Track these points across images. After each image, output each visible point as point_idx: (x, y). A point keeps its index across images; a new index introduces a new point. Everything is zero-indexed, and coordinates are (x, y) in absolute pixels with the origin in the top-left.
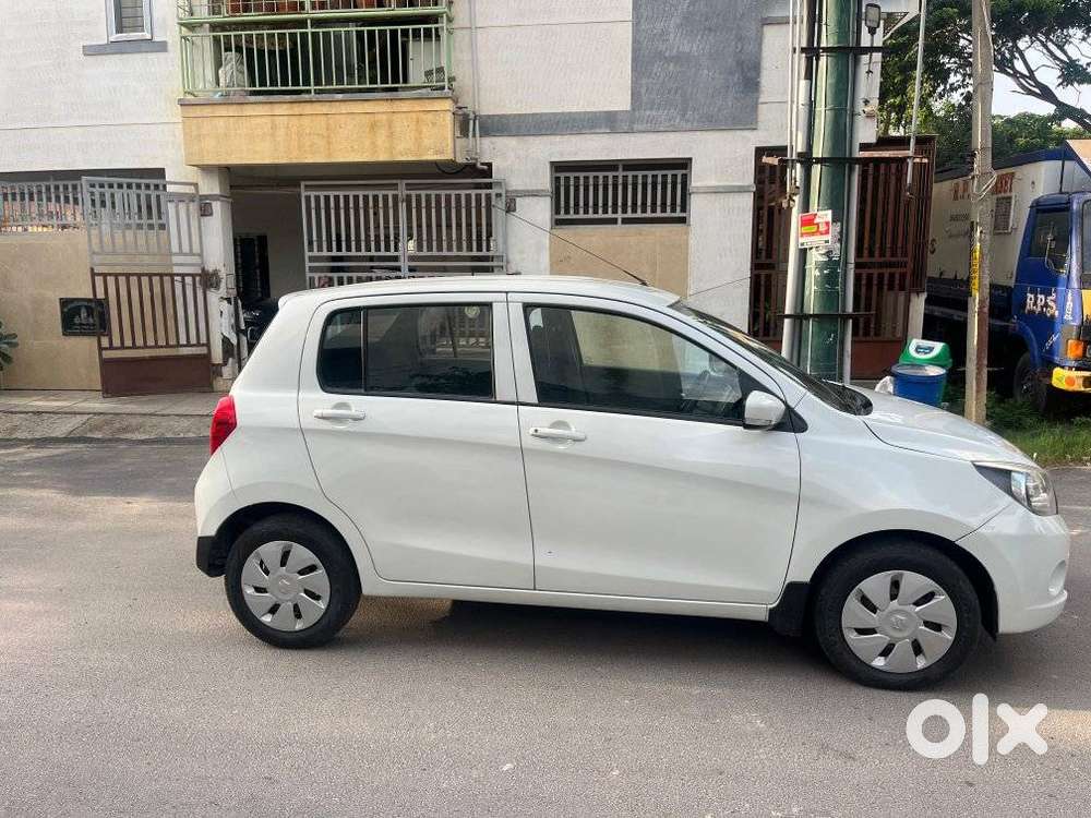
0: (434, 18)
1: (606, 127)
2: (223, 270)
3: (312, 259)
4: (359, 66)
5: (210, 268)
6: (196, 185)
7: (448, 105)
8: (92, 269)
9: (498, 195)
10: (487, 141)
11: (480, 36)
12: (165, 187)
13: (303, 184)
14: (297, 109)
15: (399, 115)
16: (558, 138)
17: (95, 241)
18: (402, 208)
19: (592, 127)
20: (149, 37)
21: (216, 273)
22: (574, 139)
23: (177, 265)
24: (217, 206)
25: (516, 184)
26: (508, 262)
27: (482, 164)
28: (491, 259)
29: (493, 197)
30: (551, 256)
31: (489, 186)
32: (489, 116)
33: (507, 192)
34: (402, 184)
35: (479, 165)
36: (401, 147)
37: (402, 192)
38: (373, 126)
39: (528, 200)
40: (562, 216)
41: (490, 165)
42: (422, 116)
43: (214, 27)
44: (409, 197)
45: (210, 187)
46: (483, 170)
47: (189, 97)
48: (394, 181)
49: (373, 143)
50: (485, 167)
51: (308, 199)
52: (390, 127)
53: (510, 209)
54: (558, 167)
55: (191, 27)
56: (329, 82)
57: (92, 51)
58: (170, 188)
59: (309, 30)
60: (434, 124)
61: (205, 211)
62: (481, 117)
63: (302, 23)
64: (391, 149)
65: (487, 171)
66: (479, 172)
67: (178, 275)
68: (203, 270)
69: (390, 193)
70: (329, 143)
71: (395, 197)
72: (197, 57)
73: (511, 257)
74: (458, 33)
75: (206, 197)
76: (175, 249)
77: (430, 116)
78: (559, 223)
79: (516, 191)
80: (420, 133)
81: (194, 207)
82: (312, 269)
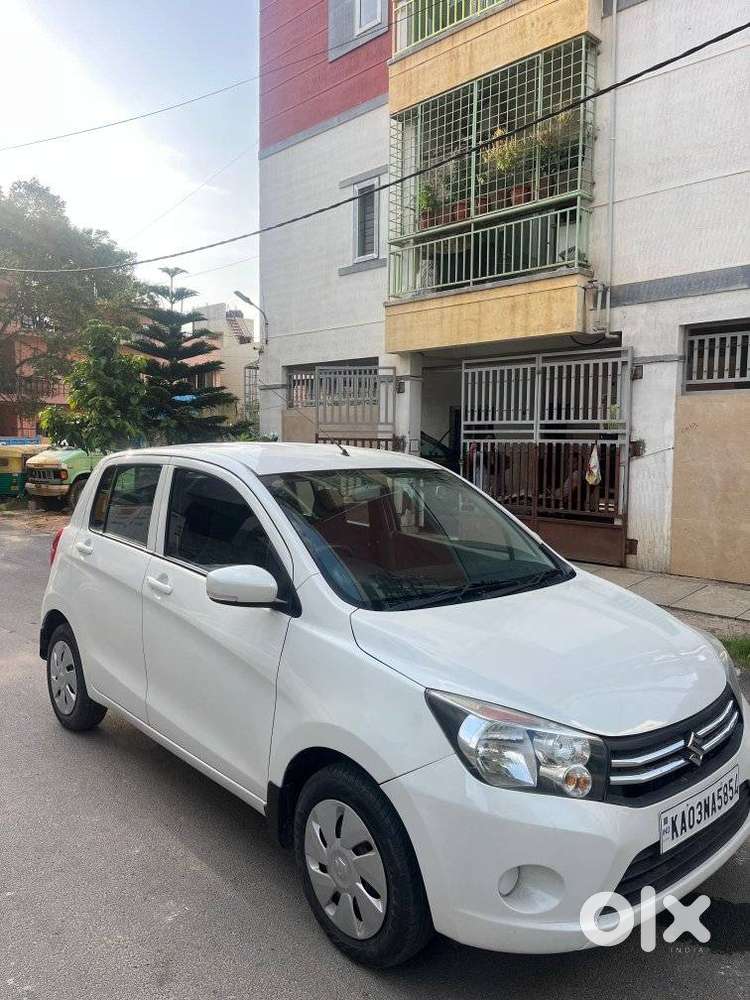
0: (572, 202)
1: (742, 282)
2: (407, 435)
3: (468, 427)
4: (507, 256)
5: (399, 435)
6: (394, 368)
7: (578, 281)
8: (317, 435)
9: (624, 363)
10: (618, 312)
11: (618, 210)
12: (376, 372)
13: (464, 362)
14: (458, 300)
15: (534, 296)
16: (690, 301)
17: (321, 416)
18: (538, 379)
19: (727, 285)
20: (375, 256)
21: (403, 438)
22: (709, 299)
23: (381, 432)
24: (407, 384)
25: (643, 351)
26: (631, 429)
27: (611, 333)
28: (614, 426)
29: (620, 365)
30: (677, 422)
31: (618, 354)
32: (620, 287)
33: (634, 359)
34: (539, 357)
35: (607, 335)
36: (534, 324)
37: (539, 365)
38: (513, 308)
39: (654, 367)
40: (695, 381)
41: (620, 334)
42: (553, 294)
43: (417, 240)
44: (544, 369)
45: (404, 370)
46: (614, 339)
47: (392, 299)
48: (533, 356)
49: (513, 323)
50: (616, 336)
51: (467, 374)
52: (527, 307)
53: (636, 375)
54: (692, 330)
55: (400, 244)
56: (484, 274)
57: (345, 272)
58: (381, 372)
59: (472, 233)
60: (563, 300)
61: (400, 389)
62: (612, 287)
63: (467, 228)
64: (526, 328)
65: (617, 340)
66: (608, 343)
67: (383, 440)
68: (394, 435)
69: (529, 366)
70: (479, 326)
71: (533, 369)
72: (405, 267)
73: (635, 425)
74: (598, 211)
75: (401, 377)
76: (382, 419)
77: (559, 293)
78: (690, 388)
79: (643, 358)
80: (551, 309)
81: (391, 387)
82: (468, 436)
